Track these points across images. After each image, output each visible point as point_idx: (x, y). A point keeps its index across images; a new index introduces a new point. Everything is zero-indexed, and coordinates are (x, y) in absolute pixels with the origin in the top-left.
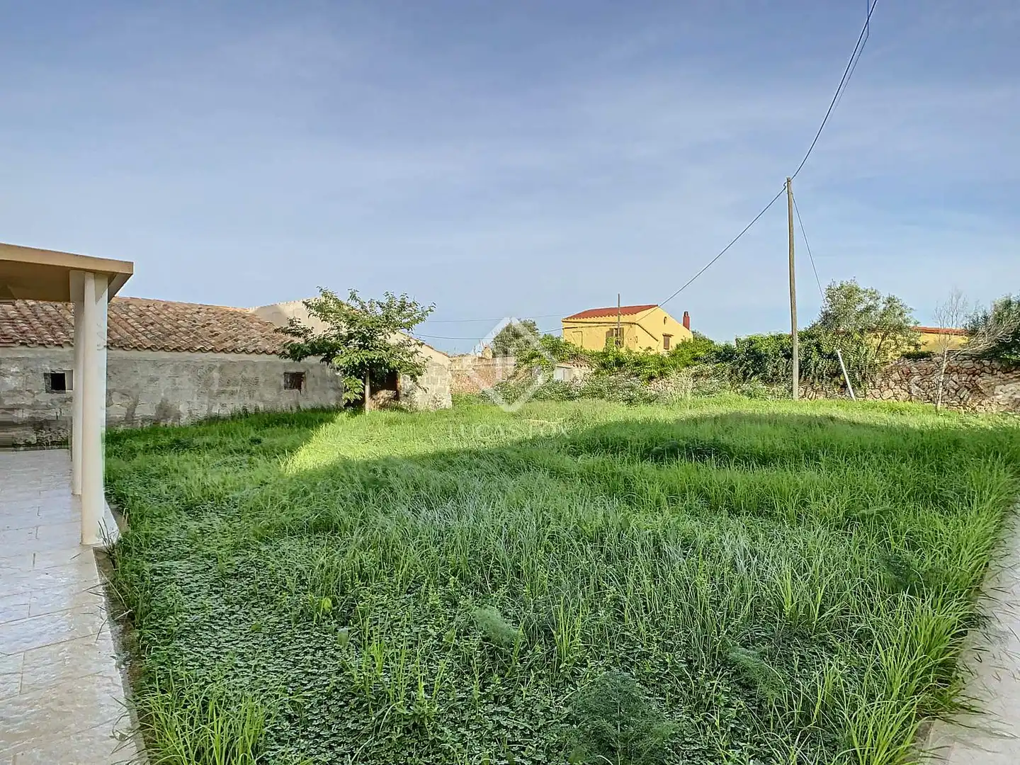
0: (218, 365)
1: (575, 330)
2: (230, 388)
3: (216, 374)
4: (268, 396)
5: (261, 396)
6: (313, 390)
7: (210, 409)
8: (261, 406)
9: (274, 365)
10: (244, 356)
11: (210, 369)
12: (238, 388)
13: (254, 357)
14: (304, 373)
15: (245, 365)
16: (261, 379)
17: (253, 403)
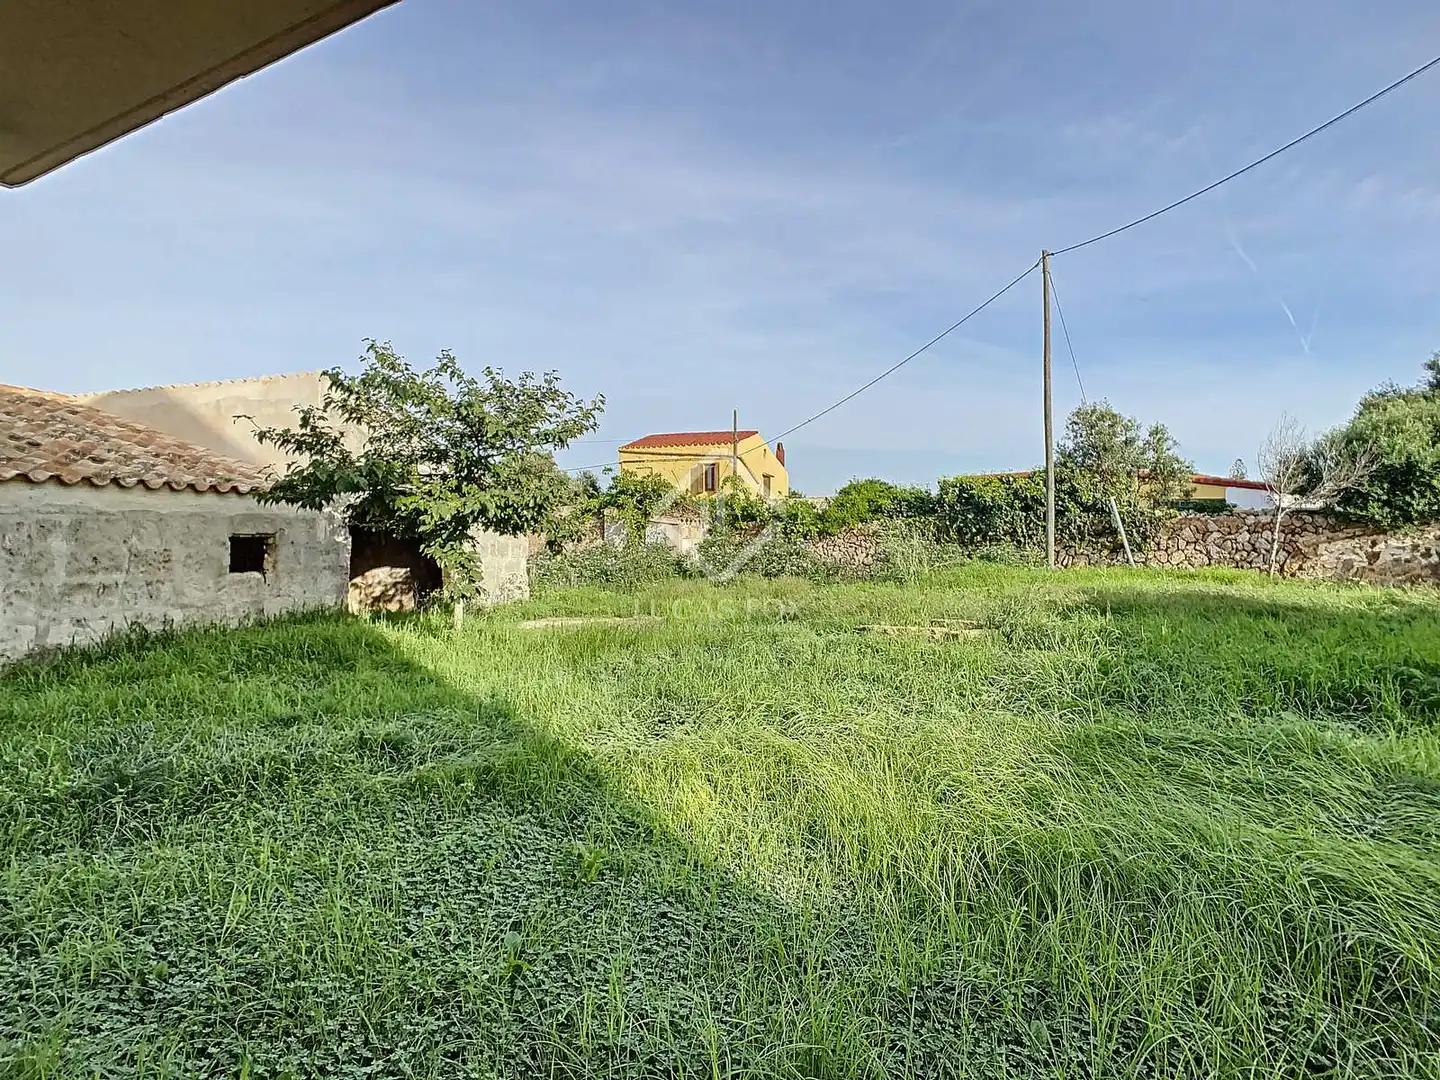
0: (66, 520)
1: (641, 465)
2: (101, 578)
3: (58, 545)
4: (193, 595)
5: (179, 593)
6: (291, 573)
7: (41, 634)
8: (177, 616)
9: (206, 519)
10: (138, 499)
11: (45, 529)
12: (120, 577)
13: (163, 503)
14: (273, 535)
15: (136, 520)
16: (178, 552)
17: (157, 611)
